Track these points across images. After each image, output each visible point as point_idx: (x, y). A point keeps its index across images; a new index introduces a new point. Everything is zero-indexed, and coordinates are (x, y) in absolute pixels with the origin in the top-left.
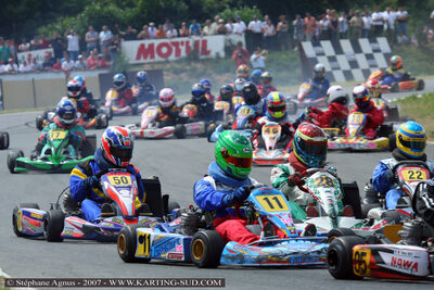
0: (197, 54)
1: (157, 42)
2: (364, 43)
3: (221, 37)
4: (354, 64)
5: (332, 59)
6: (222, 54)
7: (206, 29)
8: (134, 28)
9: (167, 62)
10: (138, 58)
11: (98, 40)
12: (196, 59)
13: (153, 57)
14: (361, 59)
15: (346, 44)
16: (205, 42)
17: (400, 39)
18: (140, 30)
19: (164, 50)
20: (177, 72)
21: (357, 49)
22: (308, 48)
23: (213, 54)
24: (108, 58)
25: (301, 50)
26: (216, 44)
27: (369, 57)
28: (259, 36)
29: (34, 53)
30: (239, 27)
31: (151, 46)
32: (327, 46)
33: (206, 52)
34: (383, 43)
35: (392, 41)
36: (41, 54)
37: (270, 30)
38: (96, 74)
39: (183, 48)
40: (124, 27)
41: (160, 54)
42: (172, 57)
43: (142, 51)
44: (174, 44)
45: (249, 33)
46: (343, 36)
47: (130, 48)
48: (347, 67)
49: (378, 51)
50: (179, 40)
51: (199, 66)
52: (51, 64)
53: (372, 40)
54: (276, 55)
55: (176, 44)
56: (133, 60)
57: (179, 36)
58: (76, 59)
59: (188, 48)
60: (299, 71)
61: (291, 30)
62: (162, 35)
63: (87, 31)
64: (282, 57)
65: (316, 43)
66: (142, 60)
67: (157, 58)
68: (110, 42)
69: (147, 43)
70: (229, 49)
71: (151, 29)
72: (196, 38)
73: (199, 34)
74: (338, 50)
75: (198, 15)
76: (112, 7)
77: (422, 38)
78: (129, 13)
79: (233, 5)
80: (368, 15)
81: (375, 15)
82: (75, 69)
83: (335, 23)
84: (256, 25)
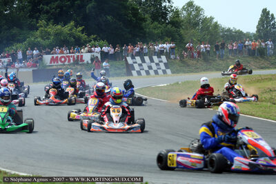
0: (79, 61)
1: (59, 56)
2: (155, 58)
3: (90, 54)
4: (150, 68)
5: (140, 65)
6: (90, 62)
7: (82, 50)
8: (49, 49)
9: (64, 65)
10: (51, 62)
11: (33, 54)
12: (77, 64)
13: (57, 62)
15: (147, 58)
16: (82, 56)
17: (172, 57)
18: (52, 50)
19: (63, 59)
21: (152, 61)
22: (129, 60)
23: (85, 62)
24: (37, 62)
26: (87, 57)
27: (157, 64)
28: (107, 53)
30: (98, 49)
31: (57, 57)
32: (138, 59)
33: (82, 60)
34: (164, 58)
35: (168, 57)
36: (6, 60)
37: (112, 51)
38: (31, 70)
39: (72, 59)
40: (44, 48)
41: (61, 61)
42: (66, 63)
43: (53, 60)
44: (67, 56)
46: (146, 55)
47: (47, 58)
48: (147, 69)
49: (161, 62)
50: (70, 55)
51: (79, 67)
52: (10, 65)
53: (159, 57)
54: (115, 62)
55: (68, 57)
56: (48, 64)
57: (70, 53)
58: (21, 63)
59: (74, 58)
60: (125, 70)
61: (122, 52)
62: (62, 52)
63: (27, 50)
64: (117, 63)
65: (133, 57)
66: (53, 64)
67: (60, 63)
68: (38, 55)
69: (55, 56)
70: (92, 60)
72: (77, 54)
73: (79, 52)
74: (143, 61)
75: (79, 44)
76: (39, 39)
77: (182, 56)
78: (47, 42)
79: (95, 39)
80: (157, 45)
81: (160, 46)
82: (21, 67)
83: (142, 49)
84: (105, 49)
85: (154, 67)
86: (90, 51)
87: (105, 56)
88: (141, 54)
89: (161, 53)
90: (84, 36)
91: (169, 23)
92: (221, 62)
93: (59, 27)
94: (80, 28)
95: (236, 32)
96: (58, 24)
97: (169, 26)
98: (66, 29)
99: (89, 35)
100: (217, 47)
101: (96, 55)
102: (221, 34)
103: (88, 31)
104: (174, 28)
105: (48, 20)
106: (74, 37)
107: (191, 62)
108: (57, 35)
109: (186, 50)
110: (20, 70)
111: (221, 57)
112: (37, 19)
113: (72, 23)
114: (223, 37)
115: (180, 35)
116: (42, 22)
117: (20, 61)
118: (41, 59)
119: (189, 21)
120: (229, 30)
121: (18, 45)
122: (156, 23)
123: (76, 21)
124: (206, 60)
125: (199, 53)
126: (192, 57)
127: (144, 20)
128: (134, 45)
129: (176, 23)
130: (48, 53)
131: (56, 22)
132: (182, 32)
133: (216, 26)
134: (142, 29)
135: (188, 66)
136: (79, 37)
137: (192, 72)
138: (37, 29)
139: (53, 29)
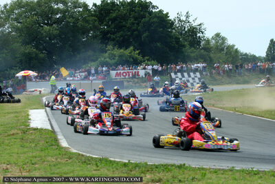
0: (136, 75)
1: (122, 72)
2: (192, 74)
3: (144, 71)
4: (188, 81)
5: (181, 79)
6: (144, 76)
7: (139, 68)
8: (115, 67)
9: (125, 78)
11: (103, 70)
12: (135, 77)
13: (120, 76)
14: (190, 79)
15: (185, 74)
16: (138, 72)
17: (204, 73)
19: (124, 74)
20: (128, 82)
21: (189, 76)
22: (173, 75)
23: (141, 76)
24: (106, 76)
25: (171, 75)
26: (142, 73)
27: (193, 79)
28: (157, 70)
29: (81, 74)
30: (150, 67)
32: (179, 75)
33: (138, 75)
34: (198, 74)
36: (83, 74)
37: (160, 69)
38: (101, 81)
39: (131, 74)
40: (111, 66)
41: (123, 76)
42: (127, 77)
43: (117, 74)
45: (153, 69)
46: (185, 71)
47: (113, 73)
49: (196, 77)
50: (130, 71)
51: (136, 80)
52: (86, 78)
53: (194, 73)
55: (128, 72)
56: (114, 77)
61: (167, 68)
62: (124, 69)
63: (99, 67)
64: (164, 78)
65: (176, 73)
66: (117, 77)
68: (106, 71)
69: (119, 72)
70: (146, 75)
71: (120, 67)
72: (135, 70)
74: (183, 76)
75: (136, 63)
76: (107, 59)
77: (211, 73)
78: (113, 61)
79: (148, 60)
80: (193, 65)
81: (195, 65)
82: (94, 80)
83: (182, 67)
84: (155, 67)
85: (191, 81)
86: (144, 69)
87: (155, 72)
88: (181, 71)
89: (196, 70)
90: (140, 58)
91: (202, 49)
92: (240, 78)
93: (122, 50)
94: (137, 52)
95: (251, 56)
96: (121, 48)
97: (202, 51)
98: (127, 52)
99: (143, 57)
100: (237, 67)
101: (148, 71)
102: (240, 57)
103: (143, 54)
104: (205, 53)
105: (114, 45)
106: (133, 58)
107: (218, 77)
108: (120, 56)
109: (214, 68)
110: (93, 82)
111: (240, 74)
112: (107, 44)
113: (132, 48)
114: (241, 59)
115: (210, 58)
116: (110, 47)
117: (93, 75)
118: (109, 74)
119: (217, 48)
120: (246, 54)
121: (93, 63)
122: (193, 49)
123: (134, 46)
124: (229, 76)
125: (224, 71)
126: (219, 74)
127: (184, 46)
128: (176, 64)
129: (207, 48)
130: (114, 70)
131: (120, 47)
132: (212, 55)
133: (237, 51)
134: (183, 52)
135: (216, 80)
136: (136, 58)
137: (218, 84)
138: (106, 52)
139: (117, 52)
